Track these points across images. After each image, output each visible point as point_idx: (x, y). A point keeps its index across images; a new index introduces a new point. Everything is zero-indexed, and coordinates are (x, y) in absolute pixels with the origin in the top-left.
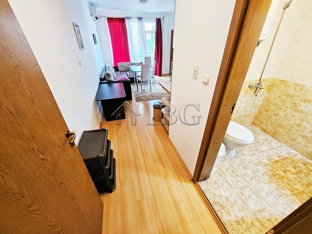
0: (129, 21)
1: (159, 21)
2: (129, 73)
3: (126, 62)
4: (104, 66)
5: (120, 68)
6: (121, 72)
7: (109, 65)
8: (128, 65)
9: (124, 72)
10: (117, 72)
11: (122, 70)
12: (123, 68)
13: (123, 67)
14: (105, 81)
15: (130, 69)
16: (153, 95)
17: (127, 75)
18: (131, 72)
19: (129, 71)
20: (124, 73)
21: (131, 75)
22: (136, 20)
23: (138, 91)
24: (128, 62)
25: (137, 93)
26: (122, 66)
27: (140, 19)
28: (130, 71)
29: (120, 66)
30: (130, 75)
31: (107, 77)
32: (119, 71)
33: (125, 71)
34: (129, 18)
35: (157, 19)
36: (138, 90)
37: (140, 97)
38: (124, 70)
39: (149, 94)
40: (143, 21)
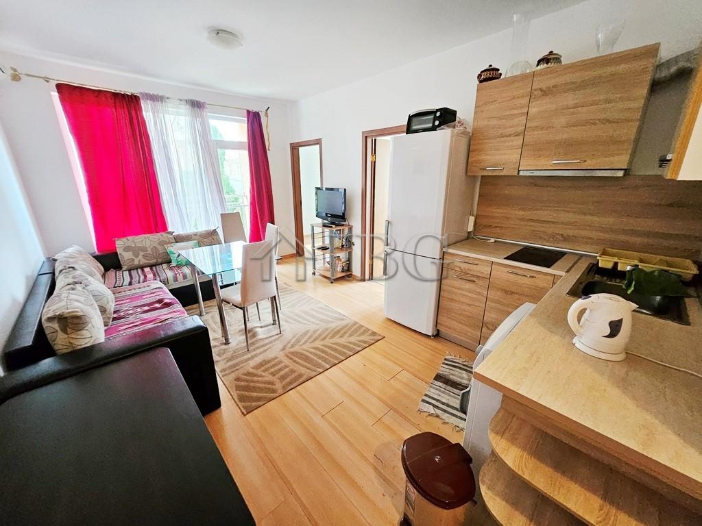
0: (155, 105)
1: (254, 120)
2: (170, 274)
3: (150, 232)
4: (43, 259)
5: (125, 256)
6: (134, 273)
7: (70, 250)
8: (162, 243)
9: (147, 270)
10: (112, 273)
11: (136, 263)
12: (140, 257)
13: (141, 253)
14: (47, 365)
15: (173, 257)
16: (297, 349)
17: (165, 282)
18: (179, 266)
19: (169, 262)
20: (150, 276)
21: (180, 277)
22: (183, 107)
23: (227, 342)
24: (158, 234)
25: (228, 355)
26: (136, 251)
27: (196, 105)
28: (174, 264)
29: (127, 249)
30: (176, 280)
31: (61, 335)
32: (124, 268)
33: (151, 266)
34: (154, 98)
35: (249, 112)
36: (227, 340)
37: (248, 374)
38: (143, 261)
39: (279, 345)
40: (207, 113)
